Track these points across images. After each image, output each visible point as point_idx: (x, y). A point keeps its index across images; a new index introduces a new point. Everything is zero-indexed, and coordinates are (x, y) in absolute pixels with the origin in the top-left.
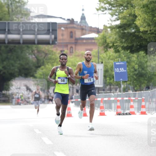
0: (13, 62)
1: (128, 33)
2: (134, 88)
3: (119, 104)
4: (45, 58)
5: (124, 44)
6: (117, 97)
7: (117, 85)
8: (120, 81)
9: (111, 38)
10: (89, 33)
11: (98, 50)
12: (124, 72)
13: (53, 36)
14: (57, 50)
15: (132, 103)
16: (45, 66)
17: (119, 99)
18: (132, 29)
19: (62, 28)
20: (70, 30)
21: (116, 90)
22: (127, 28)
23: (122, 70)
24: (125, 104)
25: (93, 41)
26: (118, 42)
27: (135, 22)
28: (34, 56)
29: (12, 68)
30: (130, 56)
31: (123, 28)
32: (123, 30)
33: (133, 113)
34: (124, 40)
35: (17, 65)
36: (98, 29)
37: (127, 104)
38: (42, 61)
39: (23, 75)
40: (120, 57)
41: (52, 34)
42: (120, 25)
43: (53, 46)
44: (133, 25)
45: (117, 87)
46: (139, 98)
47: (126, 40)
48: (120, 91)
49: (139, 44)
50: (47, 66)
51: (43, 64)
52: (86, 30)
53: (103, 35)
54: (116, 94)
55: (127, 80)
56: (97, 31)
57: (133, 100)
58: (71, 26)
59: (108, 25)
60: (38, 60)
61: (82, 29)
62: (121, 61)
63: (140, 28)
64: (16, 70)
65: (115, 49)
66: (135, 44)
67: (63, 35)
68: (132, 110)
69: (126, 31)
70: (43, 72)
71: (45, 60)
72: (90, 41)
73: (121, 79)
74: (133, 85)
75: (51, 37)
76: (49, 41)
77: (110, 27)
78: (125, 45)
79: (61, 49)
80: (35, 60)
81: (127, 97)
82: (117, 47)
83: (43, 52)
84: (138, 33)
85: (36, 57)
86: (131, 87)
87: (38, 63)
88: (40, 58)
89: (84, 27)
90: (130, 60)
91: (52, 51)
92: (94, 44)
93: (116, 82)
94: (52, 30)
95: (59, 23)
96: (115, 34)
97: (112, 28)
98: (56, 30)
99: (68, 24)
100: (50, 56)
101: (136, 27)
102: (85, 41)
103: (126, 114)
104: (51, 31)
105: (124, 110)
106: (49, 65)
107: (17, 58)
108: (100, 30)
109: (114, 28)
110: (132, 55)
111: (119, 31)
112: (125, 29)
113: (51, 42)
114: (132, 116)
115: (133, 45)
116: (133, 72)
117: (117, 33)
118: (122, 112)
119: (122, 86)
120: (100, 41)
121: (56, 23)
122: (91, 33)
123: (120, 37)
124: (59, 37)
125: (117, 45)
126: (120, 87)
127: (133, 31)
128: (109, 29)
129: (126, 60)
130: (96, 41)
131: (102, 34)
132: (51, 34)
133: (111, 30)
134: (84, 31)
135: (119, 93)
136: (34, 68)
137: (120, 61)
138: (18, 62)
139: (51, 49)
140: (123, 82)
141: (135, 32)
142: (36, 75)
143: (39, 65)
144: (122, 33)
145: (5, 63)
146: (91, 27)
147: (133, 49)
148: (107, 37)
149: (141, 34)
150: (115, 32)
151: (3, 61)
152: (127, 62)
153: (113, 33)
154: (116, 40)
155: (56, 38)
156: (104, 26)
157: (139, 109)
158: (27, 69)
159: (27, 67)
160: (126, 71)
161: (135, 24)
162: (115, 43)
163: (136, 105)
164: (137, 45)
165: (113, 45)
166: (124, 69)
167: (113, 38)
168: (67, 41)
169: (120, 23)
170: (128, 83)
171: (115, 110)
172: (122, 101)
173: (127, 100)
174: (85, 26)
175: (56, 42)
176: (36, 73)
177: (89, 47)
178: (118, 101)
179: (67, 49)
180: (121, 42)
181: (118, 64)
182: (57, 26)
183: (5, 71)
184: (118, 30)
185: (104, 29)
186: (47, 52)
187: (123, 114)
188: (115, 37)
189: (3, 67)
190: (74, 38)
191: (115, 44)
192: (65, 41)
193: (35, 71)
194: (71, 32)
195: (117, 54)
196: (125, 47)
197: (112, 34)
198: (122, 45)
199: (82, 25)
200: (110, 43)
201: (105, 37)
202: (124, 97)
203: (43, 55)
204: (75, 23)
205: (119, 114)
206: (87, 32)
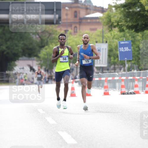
0: (16, 42)
1: (133, 12)
2: (138, 67)
3: (123, 83)
4: (49, 38)
5: (128, 23)
6: (122, 77)
7: (122, 65)
8: (125, 61)
9: (116, 17)
10: (93, 13)
11: (103, 29)
12: (128, 51)
13: (57, 16)
14: (61, 30)
15: (136, 83)
16: (49, 46)
17: (124, 78)
18: (137, 8)
19: (67, 8)
20: (74, 10)
21: (120, 69)
22: (132, 7)
23: (127, 49)
24: (129, 84)
25: (98, 21)
26: (123, 21)
27: (140, 1)
28: (37, 36)
29: (16, 48)
30: (134, 35)
31: (128, 7)
32: (127, 9)
33: (137, 92)
34: (129, 19)
35: (21, 45)
36: (103, 8)
37: (131, 83)
38: (46, 41)
39: (27, 55)
40: (124, 36)
41: (57, 14)
42: (125, 4)
43: (57, 25)
44: (138, 4)
45: (122, 66)
46: (143, 78)
47: (131, 19)
48: (124, 71)
49: (144, 23)
50: (51, 46)
51: (47, 44)
52: (90, 9)
53: (108, 14)
54: (121, 73)
55: (131, 60)
56: (102, 10)
57: (138, 79)
58: (76, 5)
59: (113, 5)
60: (42, 40)
61: (87, 9)
62: (126, 40)
63: (145, 7)
64: (20, 50)
65: (120, 28)
66: (140, 23)
67: (67, 15)
68: (136, 89)
69: (131, 10)
70: (46, 52)
71: (48, 40)
72: (94, 21)
73: (126, 59)
74: (138, 64)
75: (55, 17)
76: (53, 21)
77: (114, 6)
78: (130, 24)
79: (65, 29)
80: (38, 40)
81: (131, 76)
82: (122, 27)
83: (47, 32)
84: (143, 11)
85: (40, 37)
86: (135, 66)
87: (42, 43)
88: (44, 38)
89: (88, 7)
90: (135, 40)
91: (56, 31)
92: (99, 23)
93: (120, 61)
94: (57, 10)
95: (63, 3)
96: (120, 13)
97: (117, 7)
98: (60, 10)
99: (72, 3)
100: (53, 36)
101: (142, 6)
102: (89, 21)
103: (131, 93)
104: (55, 10)
105: (128, 89)
106: (53, 45)
107: (21, 38)
108: (105, 10)
109: (119, 7)
110: (136, 34)
111: (124, 10)
112: (130, 8)
113: (55, 22)
114: (137, 95)
115: (138, 24)
116: (138, 51)
117: (122, 11)
118: (127, 91)
119: (127, 66)
120: (105, 20)
121: (60, 3)
122: (96, 12)
123: (125, 16)
124: (64, 17)
125: (121, 25)
126: (124, 66)
127: (138, 10)
128: (114, 9)
129: (131, 39)
130: (100, 21)
131: (106, 13)
132: (55, 13)
133: (116, 9)
134: (89, 11)
135: (124, 73)
136: (38, 48)
137: (124, 40)
138: (22, 42)
139: (55, 29)
140: (127, 61)
141: (140, 11)
142: (40, 55)
143: (43, 45)
144: (127, 12)
145: (9, 43)
146: (96, 7)
147: (138, 28)
148: (112, 16)
149: (146, 13)
150: (119, 11)
151: (7, 41)
152: (132, 41)
153: (117, 12)
154: (121, 19)
155: (60, 18)
156: (109, 5)
157: (143, 88)
158: (31, 49)
159: (30, 47)
160: (130, 50)
161: (141, 3)
162: (120, 22)
163: (140, 84)
164: (143, 24)
165: (118, 24)
166: (129, 48)
167: (118, 17)
168: (72, 21)
169: (125, 2)
170: (132, 62)
171: (119, 90)
172: (127, 81)
173: (131, 79)
174: (90, 6)
175: (60, 22)
176: (40, 53)
177: (93, 27)
178: (123, 80)
179: (72, 29)
180: (126, 21)
181: (123, 43)
182: (62, 6)
183: (9, 51)
184: (122, 9)
185: (108, 8)
186: (51, 32)
187: (128, 94)
188: (120, 16)
189: (7, 47)
190: (78, 18)
191: (120, 24)
192: (69, 21)
193: (39, 51)
194: (76, 12)
195: (122, 34)
196: (130, 26)
197: (116, 14)
198: (127, 25)
199: (86, 5)
200: (114, 22)
201: (110, 16)
202: (128, 77)
203: (47, 35)
204: (80, 2)
205: (123, 93)
206: (92, 11)
